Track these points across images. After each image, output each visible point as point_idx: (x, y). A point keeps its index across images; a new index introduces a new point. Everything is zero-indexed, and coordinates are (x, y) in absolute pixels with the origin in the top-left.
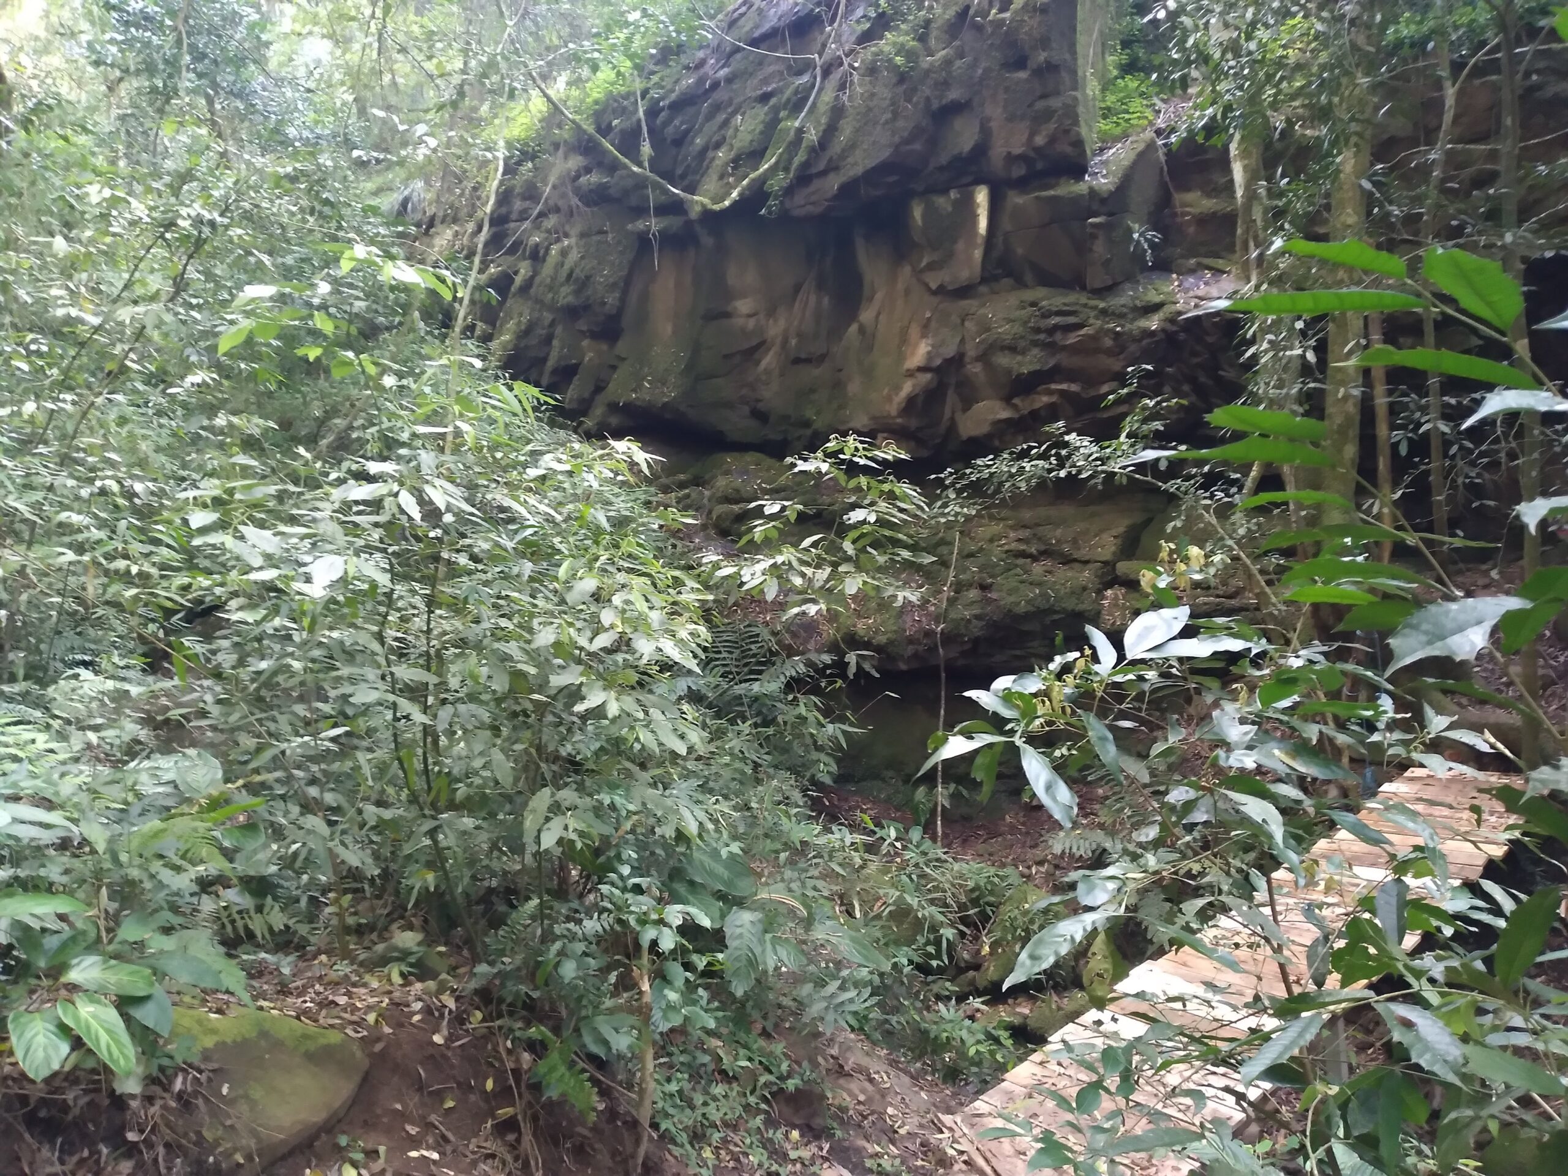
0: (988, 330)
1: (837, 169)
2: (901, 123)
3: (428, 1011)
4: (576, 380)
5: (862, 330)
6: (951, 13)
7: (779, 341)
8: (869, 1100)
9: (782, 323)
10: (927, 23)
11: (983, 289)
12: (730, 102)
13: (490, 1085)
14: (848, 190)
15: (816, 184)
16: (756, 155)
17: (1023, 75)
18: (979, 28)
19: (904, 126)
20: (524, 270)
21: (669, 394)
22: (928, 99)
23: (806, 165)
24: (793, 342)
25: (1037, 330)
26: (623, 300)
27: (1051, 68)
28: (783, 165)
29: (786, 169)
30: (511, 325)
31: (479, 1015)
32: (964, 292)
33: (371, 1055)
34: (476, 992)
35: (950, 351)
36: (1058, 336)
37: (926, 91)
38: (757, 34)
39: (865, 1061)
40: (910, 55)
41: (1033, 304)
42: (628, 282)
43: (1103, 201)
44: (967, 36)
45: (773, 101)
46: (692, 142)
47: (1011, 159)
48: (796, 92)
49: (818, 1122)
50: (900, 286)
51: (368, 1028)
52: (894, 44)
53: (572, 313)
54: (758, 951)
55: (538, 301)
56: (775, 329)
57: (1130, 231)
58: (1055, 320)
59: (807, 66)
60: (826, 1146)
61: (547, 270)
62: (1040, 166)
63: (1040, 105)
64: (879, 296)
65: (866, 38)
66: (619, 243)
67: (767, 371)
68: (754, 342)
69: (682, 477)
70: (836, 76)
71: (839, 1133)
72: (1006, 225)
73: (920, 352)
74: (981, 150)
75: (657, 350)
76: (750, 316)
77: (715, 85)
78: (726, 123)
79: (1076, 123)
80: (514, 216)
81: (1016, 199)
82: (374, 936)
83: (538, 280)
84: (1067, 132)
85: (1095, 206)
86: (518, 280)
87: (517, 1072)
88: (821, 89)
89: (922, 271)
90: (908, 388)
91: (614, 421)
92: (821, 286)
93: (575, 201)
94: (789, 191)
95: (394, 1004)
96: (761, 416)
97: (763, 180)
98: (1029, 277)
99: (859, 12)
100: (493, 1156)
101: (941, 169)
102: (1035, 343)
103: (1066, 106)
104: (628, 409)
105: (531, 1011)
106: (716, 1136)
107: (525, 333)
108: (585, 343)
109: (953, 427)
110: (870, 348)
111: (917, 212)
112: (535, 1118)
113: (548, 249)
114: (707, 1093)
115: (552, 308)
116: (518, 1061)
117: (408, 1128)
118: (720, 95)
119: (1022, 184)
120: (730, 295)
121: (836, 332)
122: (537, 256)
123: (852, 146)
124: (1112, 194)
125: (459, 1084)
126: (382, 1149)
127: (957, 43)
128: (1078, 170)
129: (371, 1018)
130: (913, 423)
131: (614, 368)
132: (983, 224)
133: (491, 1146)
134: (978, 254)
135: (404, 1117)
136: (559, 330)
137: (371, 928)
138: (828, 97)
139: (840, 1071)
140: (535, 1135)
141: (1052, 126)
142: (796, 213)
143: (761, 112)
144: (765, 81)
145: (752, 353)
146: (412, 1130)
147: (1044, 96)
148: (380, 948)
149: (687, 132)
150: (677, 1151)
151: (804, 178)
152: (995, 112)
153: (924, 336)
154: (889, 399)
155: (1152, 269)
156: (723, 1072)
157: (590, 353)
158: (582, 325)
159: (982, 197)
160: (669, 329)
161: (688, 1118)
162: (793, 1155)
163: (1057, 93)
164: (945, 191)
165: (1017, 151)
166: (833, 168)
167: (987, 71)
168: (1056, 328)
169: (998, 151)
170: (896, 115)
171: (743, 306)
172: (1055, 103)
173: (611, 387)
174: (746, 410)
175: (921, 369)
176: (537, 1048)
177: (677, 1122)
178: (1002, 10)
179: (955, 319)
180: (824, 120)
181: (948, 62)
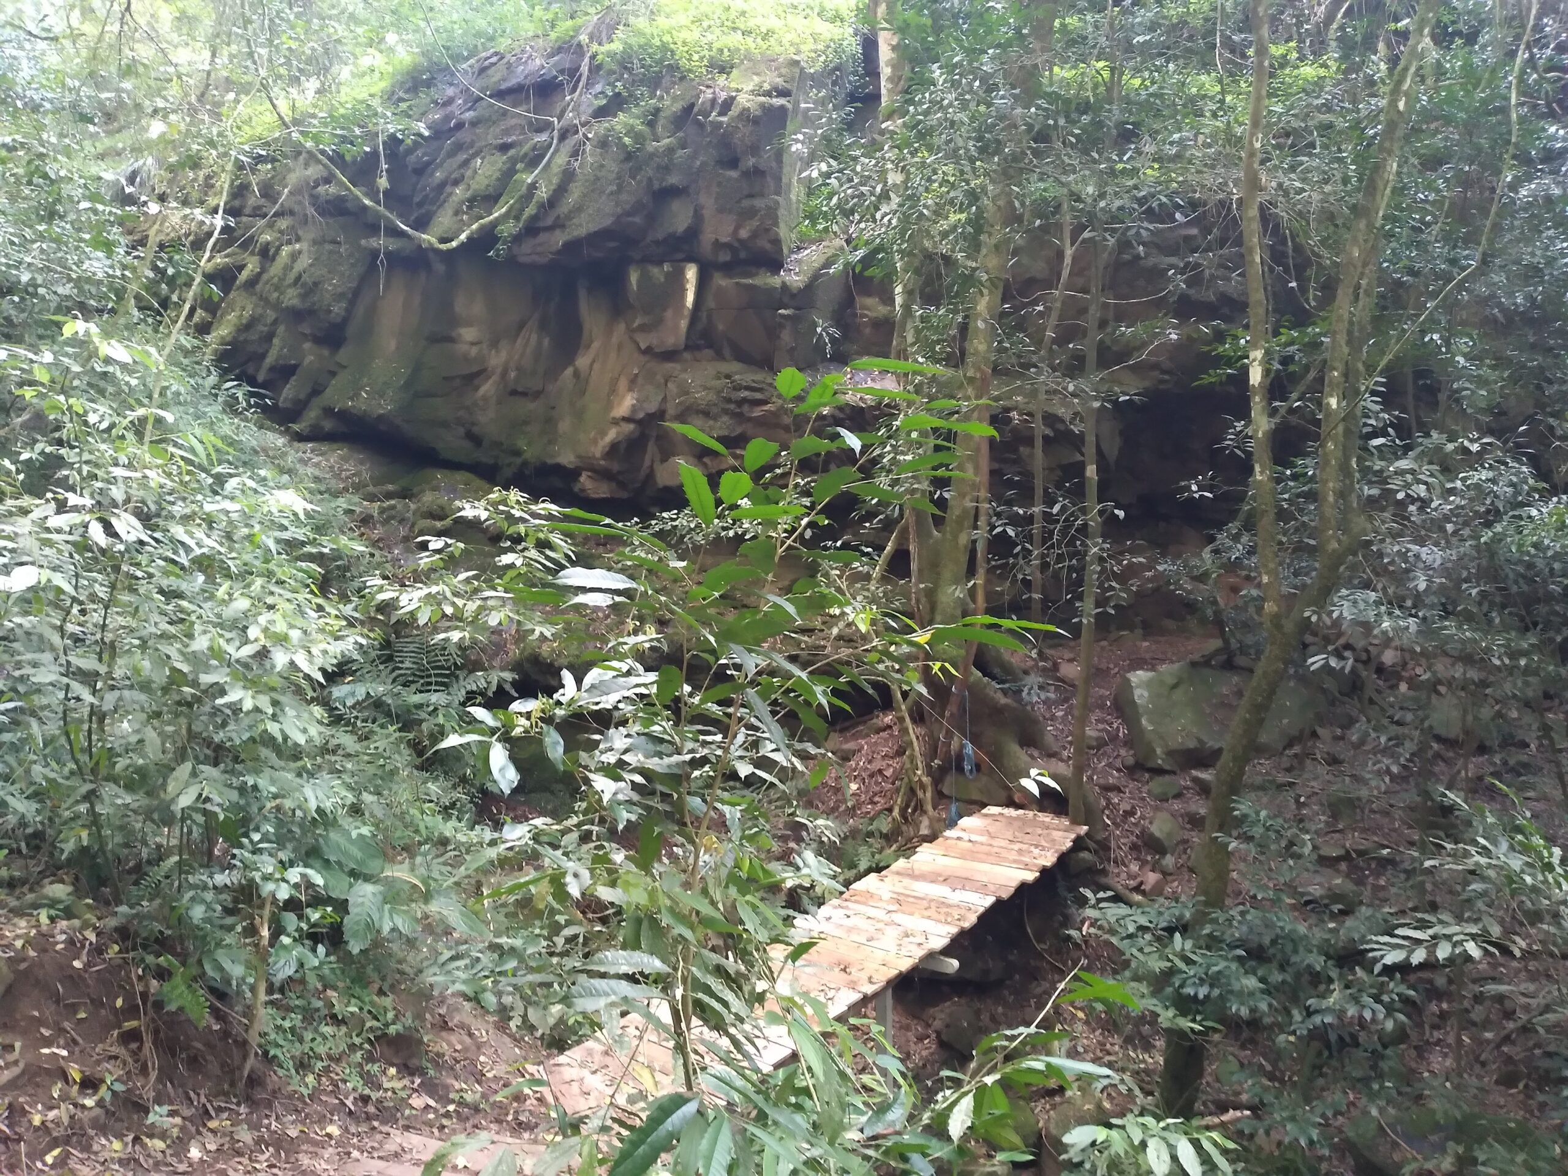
0: (687, 393)
1: (563, 227)
2: (624, 197)
3: (71, 942)
4: (293, 380)
5: (576, 374)
6: (677, 107)
7: (499, 370)
8: (466, 1049)
9: (504, 355)
10: (657, 111)
11: (687, 355)
12: (472, 145)
13: (119, 1002)
14: (572, 246)
15: (543, 237)
16: (491, 199)
17: (734, 174)
18: (701, 126)
19: (627, 199)
20: (252, 265)
21: (385, 407)
22: (650, 179)
23: (534, 218)
24: (513, 375)
25: (729, 400)
26: (349, 311)
27: (758, 173)
28: (514, 214)
29: (517, 218)
30: (232, 317)
31: (116, 948)
32: (670, 355)
33: (16, 972)
34: (116, 929)
35: (652, 407)
36: (746, 408)
37: (650, 172)
38: (503, 86)
39: (468, 1020)
40: (638, 137)
41: (728, 377)
42: (356, 293)
43: (793, 296)
44: (690, 129)
45: (512, 152)
46: (432, 174)
47: (718, 245)
48: (534, 148)
49: (414, 1062)
50: (615, 340)
51: (15, 950)
52: (625, 124)
53: (297, 315)
54: (376, 917)
55: (264, 299)
56: (496, 360)
57: (815, 325)
58: (745, 394)
59: (547, 126)
60: (418, 1081)
61: (276, 269)
62: (743, 255)
63: (746, 203)
64: (596, 345)
65: (601, 113)
66: (351, 255)
67: (485, 398)
68: (475, 369)
69: (390, 487)
70: (572, 141)
71: (431, 1072)
72: (710, 303)
73: (626, 404)
74: (693, 233)
75: (378, 363)
76: (473, 344)
77: (460, 126)
78: (466, 163)
79: (776, 224)
80: (247, 211)
81: (721, 281)
82: (25, 889)
83: (265, 277)
84: (767, 230)
85: (786, 300)
86: (244, 275)
87: (144, 995)
88: (556, 151)
89: (634, 331)
90: (612, 435)
91: (328, 425)
92: (543, 326)
93: (311, 211)
94: (517, 239)
95: (40, 934)
96: (475, 439)
97: (494, 224)
98: (727, 352)
99: (598, 88)
100: (116, 1058)
101: (657, 243)
102: (726, 412)
103: (769, 208)
104: (343, 416)
105: (162, 944)
106: (319, 1065)
107: (248, 327)
108: (307, 346)
109: (651, 475)
110: (583, 393)
111: (634, 277)
112: (156, 1032)
113: (278, 249)
114: (316, 1030)
115: (276, 306)
116: (147, 986)
117: (43, 1031)
118: (463, 136)
119: (727, 269)
120: (454, 321)
121: (552, 373)
122: (267, 254)
123: (579, 209)
124: (800, 291)
125: (92, 1001)
126: (18, 1045)
127: (680, 134)
128: (776, 264)
129: (19, 944)
130: (615, 467)
131: (333, 374)
132: (690, 298)
133: (115, 1050)
134: (684, 324)
135: (40, 1022)
136: (281, 329)
137: (23, 882)
138: (561, 160)
139: (444, 1026)
140: (155, 1043)
141: (755, 223)
142: (523, 259)
143: (500, 160)
144: (507, 132)
145: (473, 378)
146: (46, 1032)
147: (751, 196)
148: (30, 897)
149: (428, 164)
150: (281, 1072)
151: (532, 230)
152: (708, 202)
153: (630, 390)
154: (595, 442)
155: (832, 360)
156: (334, 1017)
157: (311, 356)
158: (306, 328)
159: (691, 273)
160: (393, 345)
161: (297, 1050)
162: (386, 1085)
163: (762, 195)
164: (660, 263)
165: (724, 239)
166: (559, 225)
167: (703, 164)
168: (745, 400)
169: (708, 236)
170: (620, 189)
171: (468, 334)
172: (759, 203)
173: (328, 391)
174: (461, 431)
175: (626, 419)
176: (163, 974)
177: (286, 1052)
178: (720, 114)
179: (660, 378)
180: (555, 181)
181: (670, 150)
